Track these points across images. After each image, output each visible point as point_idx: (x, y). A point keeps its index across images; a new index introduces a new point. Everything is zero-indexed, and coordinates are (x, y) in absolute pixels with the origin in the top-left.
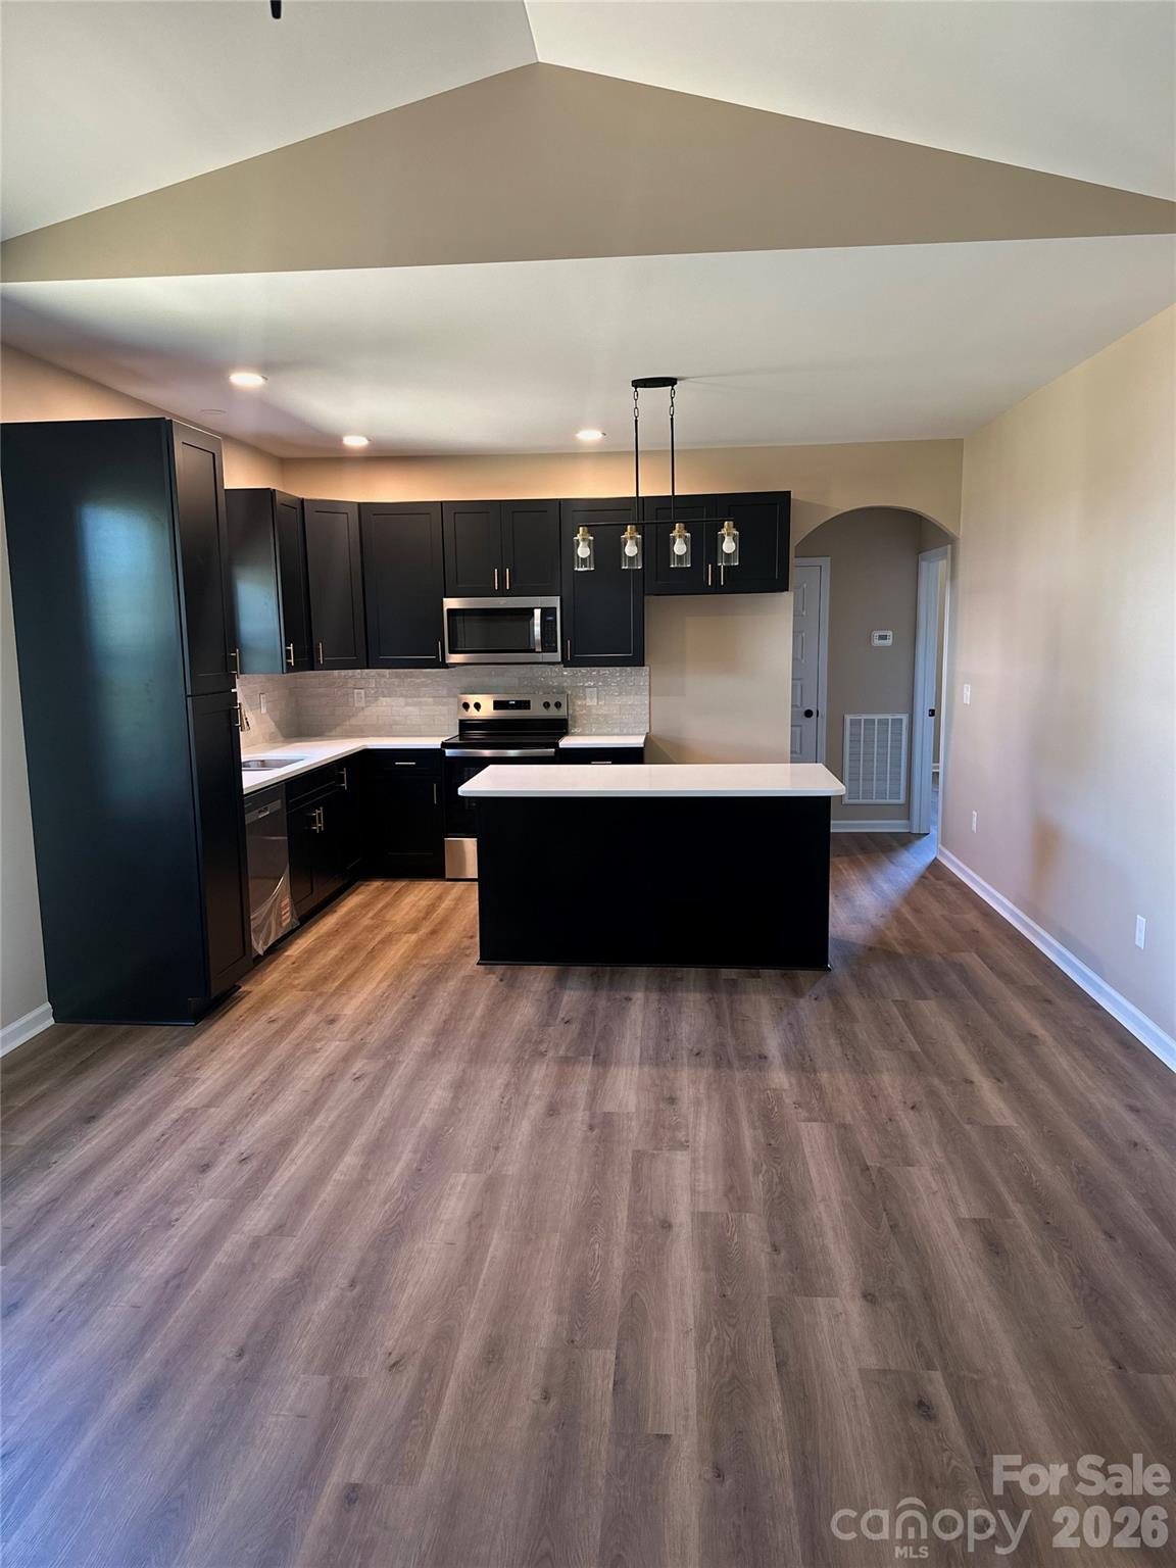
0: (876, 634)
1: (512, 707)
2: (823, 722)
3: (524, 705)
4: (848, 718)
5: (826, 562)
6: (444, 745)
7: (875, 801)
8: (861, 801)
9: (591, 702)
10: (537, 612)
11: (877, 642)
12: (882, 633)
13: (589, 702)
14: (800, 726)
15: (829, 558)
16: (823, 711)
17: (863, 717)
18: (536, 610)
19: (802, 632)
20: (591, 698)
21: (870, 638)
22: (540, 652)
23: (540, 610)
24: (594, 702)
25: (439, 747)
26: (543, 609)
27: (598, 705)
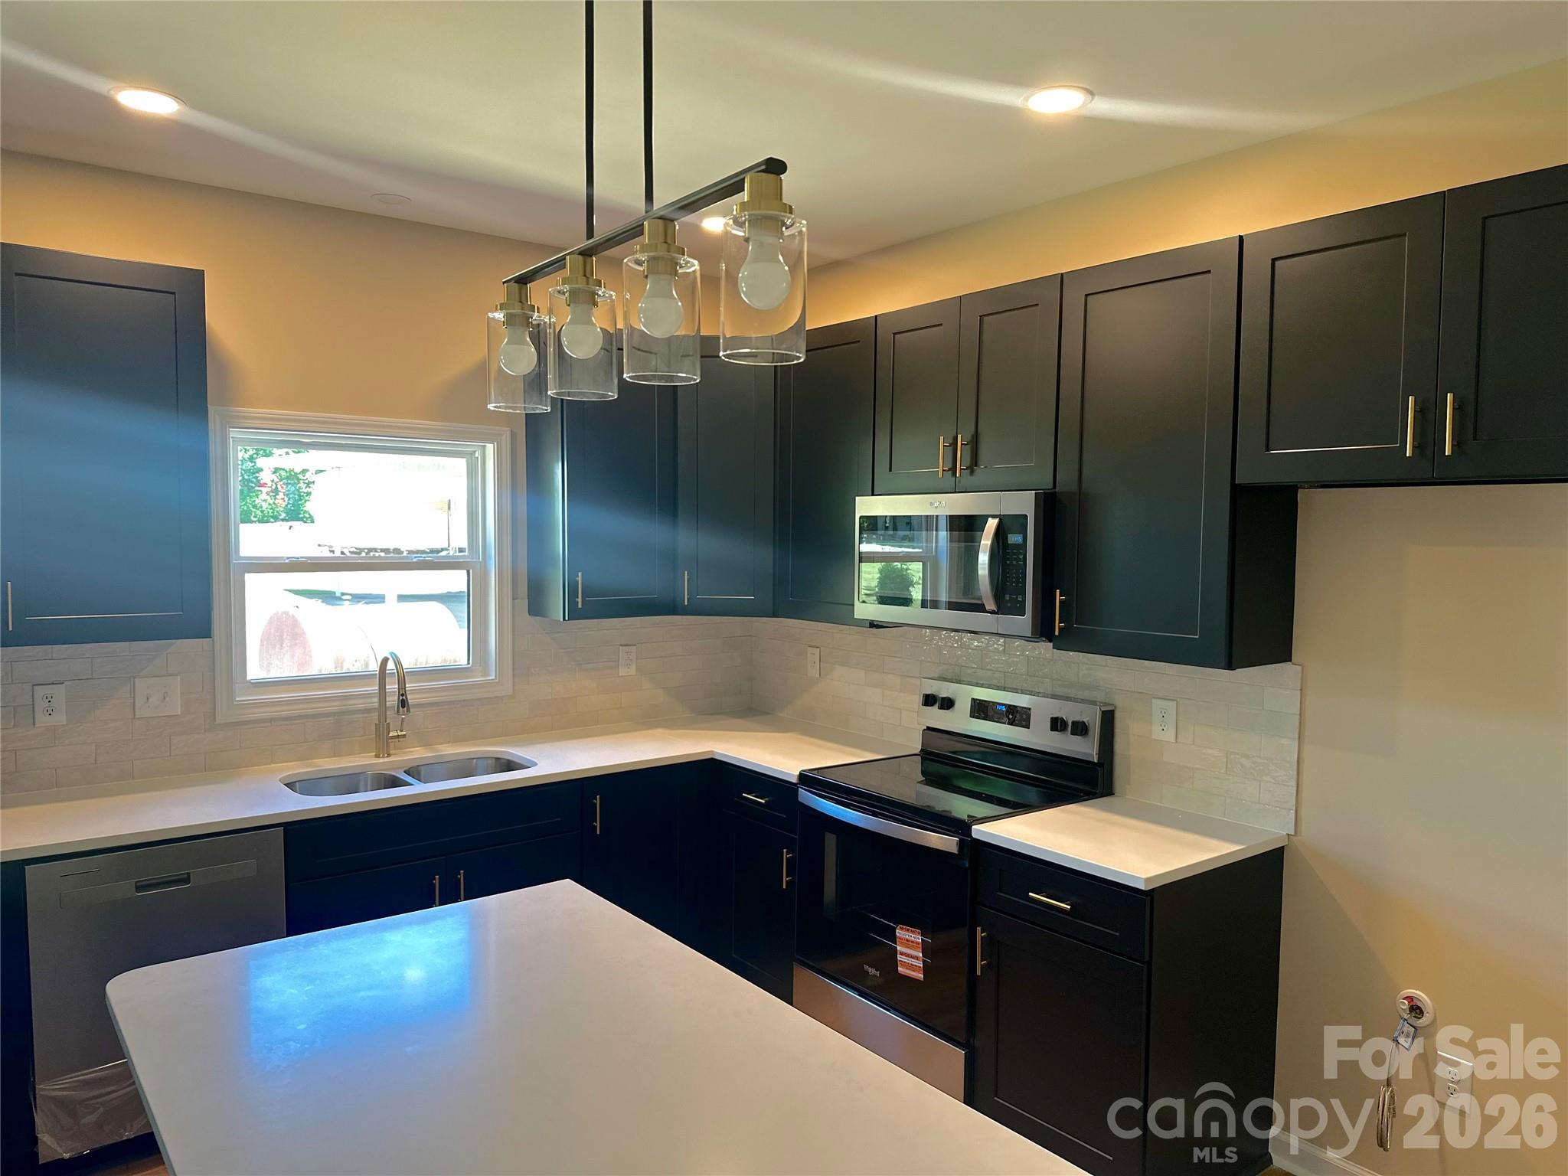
1: (1001, 718)
3: (1020, 716)
6: (804, 779)
9: (1163, 733)
10: (991, 525)
18: (990, 520)
20: (1164, 722)
22: (992, 612)
23: (996, 521)
24: (1169, 735)
25: (795, 780)
26: (1002, 519)
27: (1176, 742)
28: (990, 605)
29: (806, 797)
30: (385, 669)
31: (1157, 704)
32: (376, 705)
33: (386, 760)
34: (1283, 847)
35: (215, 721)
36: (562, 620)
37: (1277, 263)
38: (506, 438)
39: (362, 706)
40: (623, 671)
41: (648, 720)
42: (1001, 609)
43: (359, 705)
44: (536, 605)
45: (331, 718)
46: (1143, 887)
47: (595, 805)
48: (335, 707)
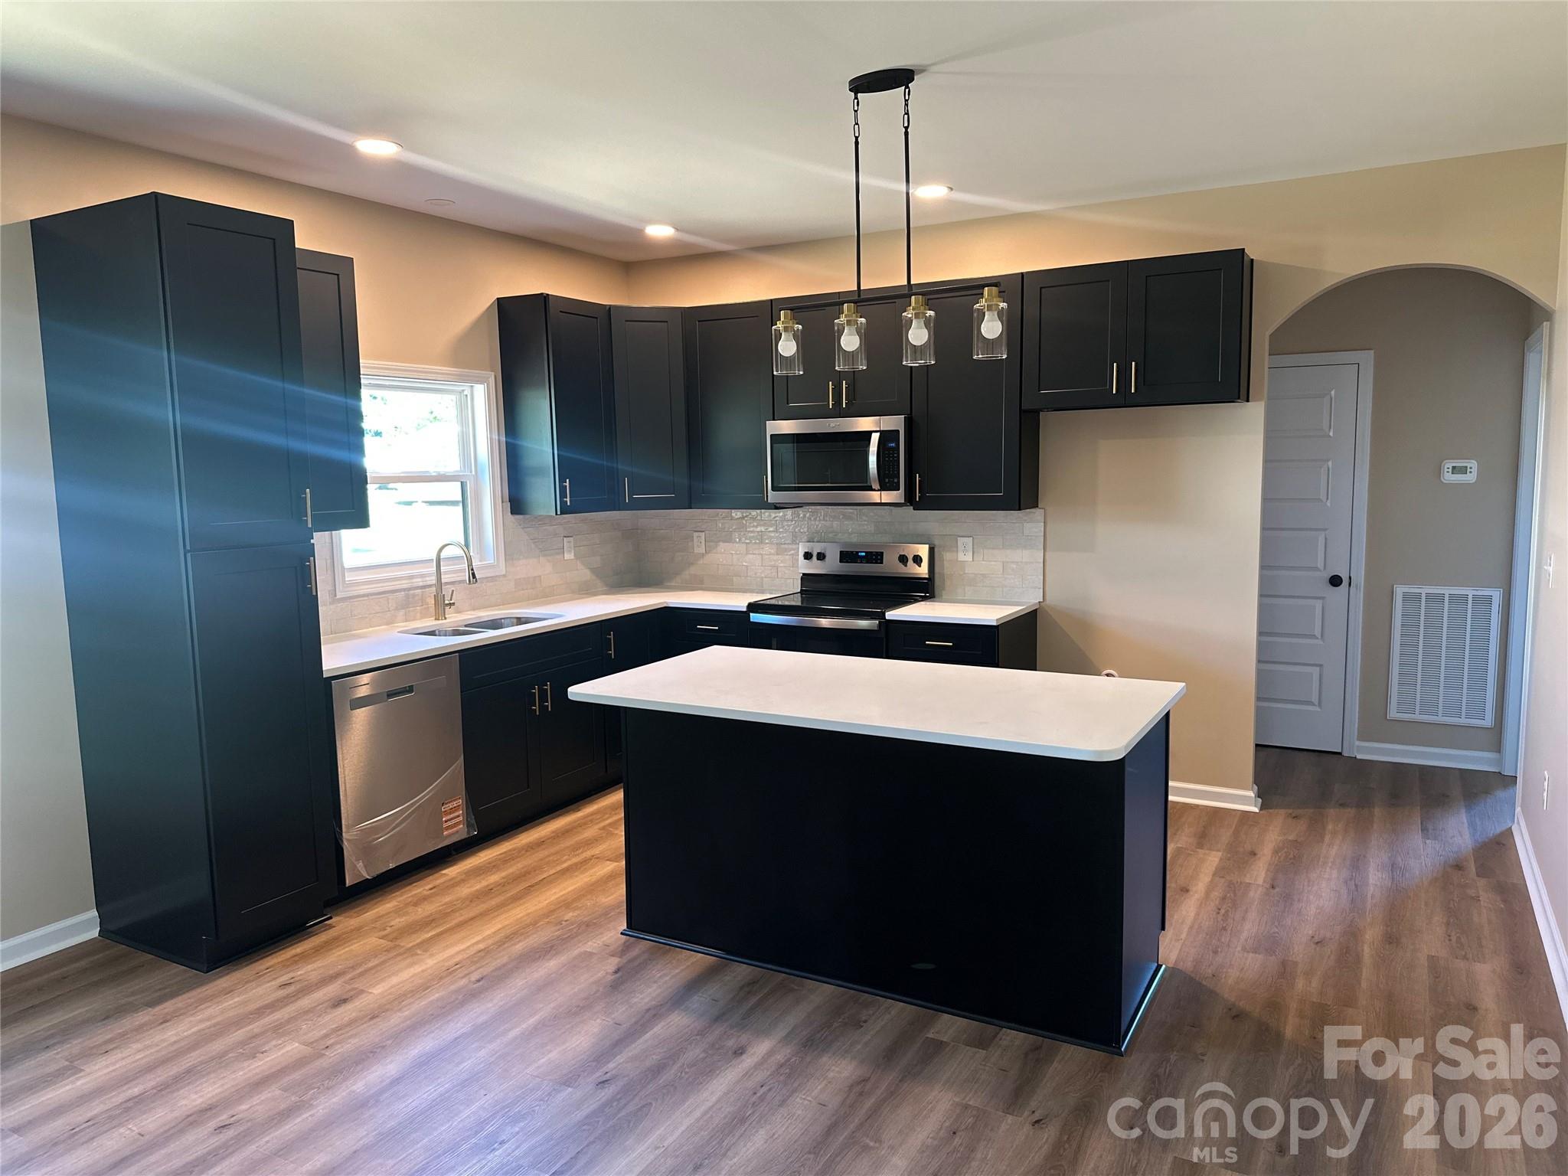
0: (1449, 465)
1: (862, 560)
2: (1359, 597)
3: (876, 557)
4: (1400, 590)
5: (1367, 358)
6: (754, 607)
7: (1440, 719)
8: (1418, 717)
9: (965, 557)
10: (875, 437)
11: (1449, 477)
12: (1459, 463)
13: (961, 557)
14: (1323, 598)
15: (1372, 352)
16: (1360, 576)
17: (1425, 590)
18: (873, 434)
19: (1328, 461)
20: (965, 550)
21: (1439, 472)
22: (878, 490)
23: (878, 434)
24: (969, 557)
25: (745, 609)
26: (882, 433)
27: (973, 560)
28: (876, 486)
29: (755, 617)
30: (439, 556)
31: (961, 540)
32: (434, 582)
33: (444, 621)
34: (1036, 610)
35: (336, 596)
36: (554, 514)
37: (1043, 290)
38: (492, 380)
39: (421, 584)
40: (567, 556)
41: (585, 591)
42: (884, 487)
43: (419, 582)
44: (517, 504)
45: (403, 593)
46: (995, 624)
47: (610, 639)
48: (405, 584)
